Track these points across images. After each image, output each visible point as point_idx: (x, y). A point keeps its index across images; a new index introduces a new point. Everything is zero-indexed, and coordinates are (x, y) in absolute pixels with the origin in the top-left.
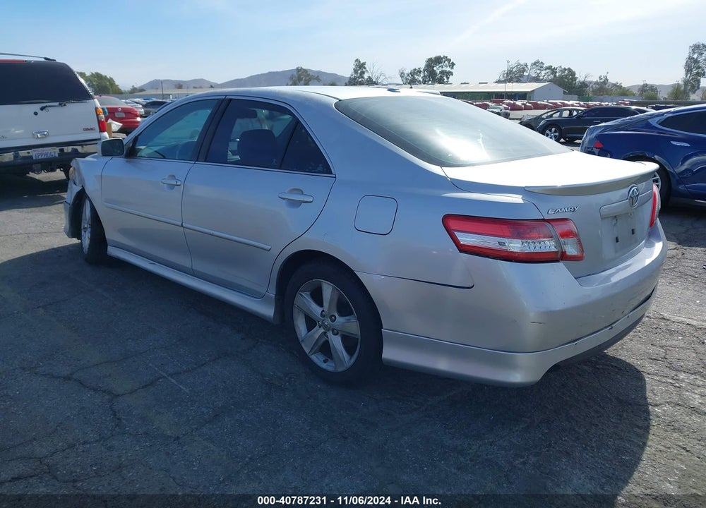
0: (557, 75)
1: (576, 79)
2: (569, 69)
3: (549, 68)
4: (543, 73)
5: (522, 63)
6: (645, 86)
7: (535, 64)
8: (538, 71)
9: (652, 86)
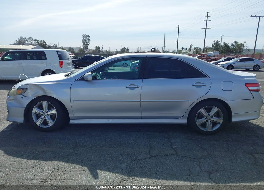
0: (39, 43)
1: (47, 44)
2: (43, 41)
3: (36, 40)
4: (33, 42)
5: (23, 38)
6: (70, 48)
7: (29, 38)
8: (31, 41)
9: (72, 48)
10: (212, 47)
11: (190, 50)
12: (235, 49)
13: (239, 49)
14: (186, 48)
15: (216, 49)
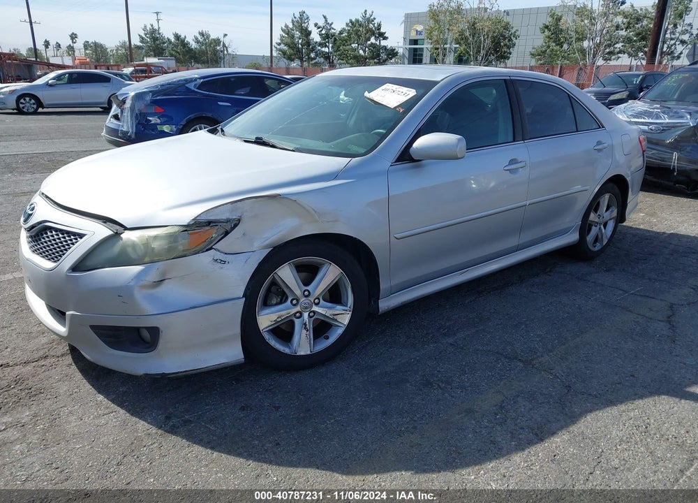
10: (141, 44)
11: (71, 49)
12: (204, 53)
13: (215, 52)
14: (59, 45)
15: (154, 51)
